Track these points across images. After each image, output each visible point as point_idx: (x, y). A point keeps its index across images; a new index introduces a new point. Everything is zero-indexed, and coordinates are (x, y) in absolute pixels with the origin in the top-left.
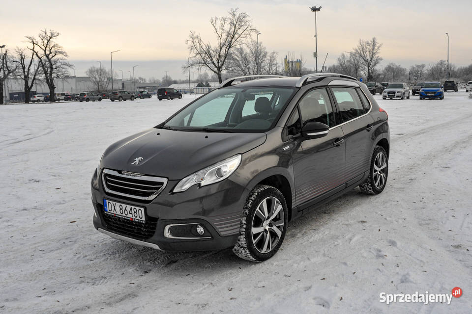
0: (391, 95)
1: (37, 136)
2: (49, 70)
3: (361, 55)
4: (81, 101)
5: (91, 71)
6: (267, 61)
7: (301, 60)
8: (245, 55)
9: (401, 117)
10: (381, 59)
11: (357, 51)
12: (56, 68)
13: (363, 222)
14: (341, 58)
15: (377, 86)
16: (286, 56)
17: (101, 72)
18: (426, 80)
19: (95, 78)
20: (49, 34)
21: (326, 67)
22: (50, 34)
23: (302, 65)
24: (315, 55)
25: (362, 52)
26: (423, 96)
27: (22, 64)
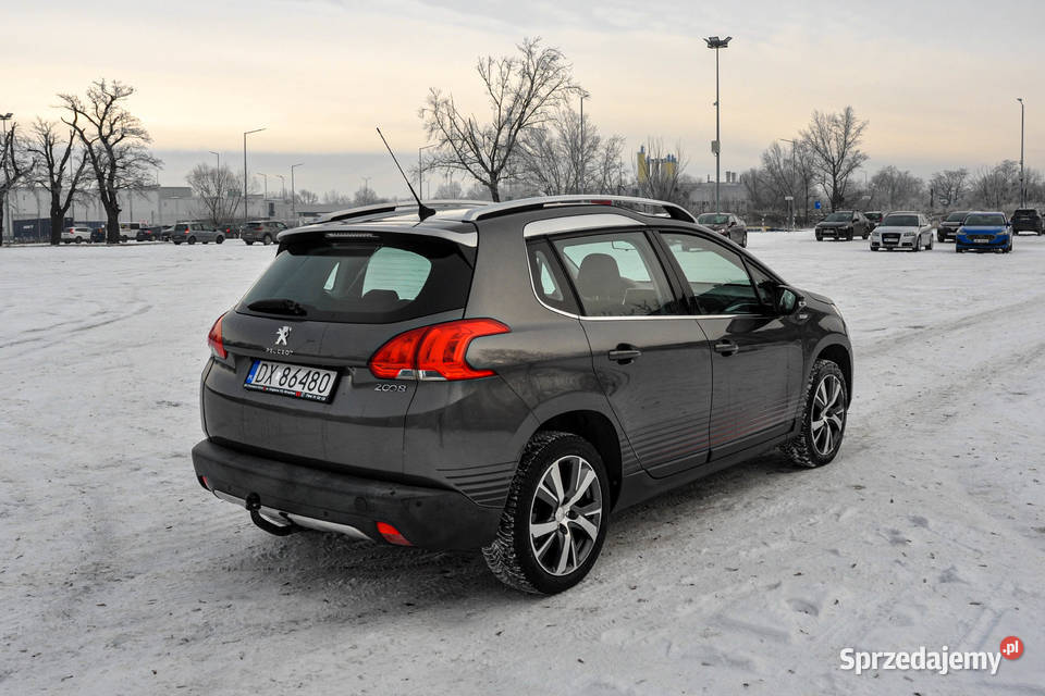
0: (890, 240)
1: (122, 315)
2: (108, 171)
3: (817, 148)
4: (177, 243)
5: (199, 176)
6: (600, 159)
7: (676, 157)
8: (548, 144)
9: (916, 290)
10: (865, 158)
11: (808, 137)
12: (123, 168)
13: (859, 487)
14: (771, 154)
15: (857, 220)
16: (642, 148)
17: (220, 176)
18: (969, 207)
19: (208, 191)
20: (110, 90)
21: (734, 174)
22: (113, 90)
23: (680, 169)
24: (716, 147)
25: (819, 140)
26: (964, 245)
27: (48, 156)
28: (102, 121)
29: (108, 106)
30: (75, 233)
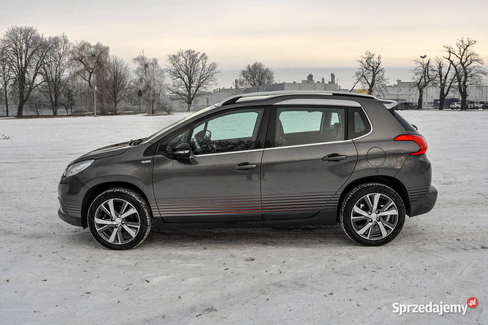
2: (463, 78)
12: (471, 77)
20: (466, 43)
27: (440, 72)
28: (462, 56)
29: (465, 50)
30: (456, 105)
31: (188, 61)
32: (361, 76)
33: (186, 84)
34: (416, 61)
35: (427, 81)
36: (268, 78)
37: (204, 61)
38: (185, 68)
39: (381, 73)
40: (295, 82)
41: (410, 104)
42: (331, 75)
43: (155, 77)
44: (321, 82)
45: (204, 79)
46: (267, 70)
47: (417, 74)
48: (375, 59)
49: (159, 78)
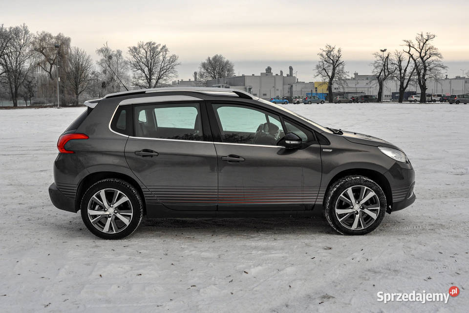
2: (423, 72)
4: (451, 103)
12: (430, 70)
22: (427, 37)
27: (400, 66)
28: (421, 50)
29: (424, 44)
30: (414, 98)
31: (149, 53)
32: (321, 69)
33: (146, 77)
34: (376, 55)
35: (387, 74)
36: (228, 71)
37: (164, 53)
38: (145, 60)
39: (341, 66)
40: (253, 75)
41: (370, 97)
42: (290, 68)
43: (119, 69)
44: (279, 74)
45: (164, 71)
46: (227, 63)
47: (376, 67)
48: (335, 52)
49: (122, 70)
